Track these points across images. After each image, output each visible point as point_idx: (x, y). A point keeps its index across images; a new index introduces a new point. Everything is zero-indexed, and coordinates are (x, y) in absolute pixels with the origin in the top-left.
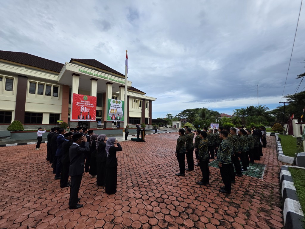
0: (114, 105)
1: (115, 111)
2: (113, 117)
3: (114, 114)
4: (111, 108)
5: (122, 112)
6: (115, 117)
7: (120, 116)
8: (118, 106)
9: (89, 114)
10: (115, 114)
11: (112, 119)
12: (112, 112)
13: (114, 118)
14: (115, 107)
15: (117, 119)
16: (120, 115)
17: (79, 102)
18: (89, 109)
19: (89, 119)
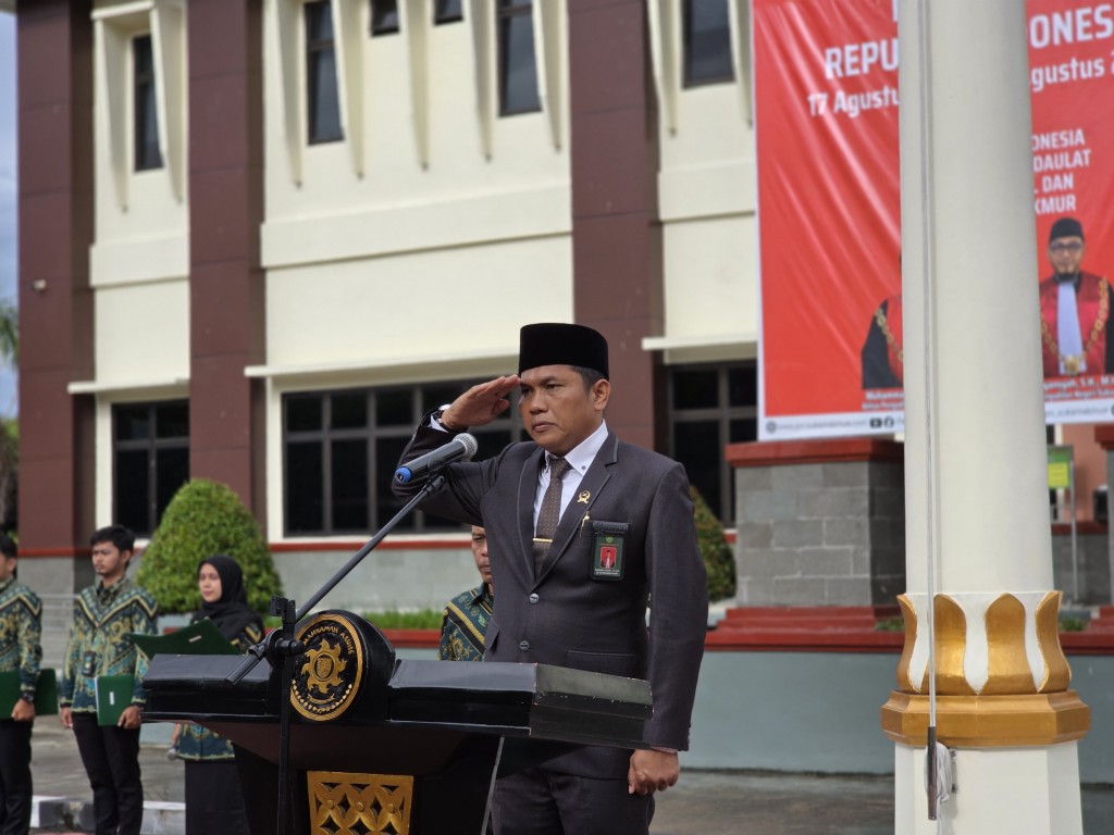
9: (1068, 252)
17: (866, 28)
18: (1071, 150)
19: (1092, 371)
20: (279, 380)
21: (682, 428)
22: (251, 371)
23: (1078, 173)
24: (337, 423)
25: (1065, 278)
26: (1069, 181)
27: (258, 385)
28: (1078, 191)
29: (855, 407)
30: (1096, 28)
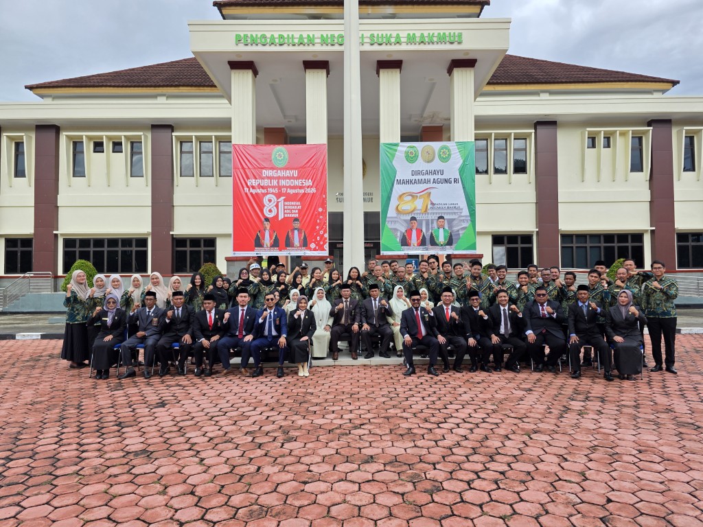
0: (414, 173)
1: (419, 204)
2: (409, 231)
3: (413, 219)
4: (398, 189)
5: (463, 204)
6: (419, 231)
7: (450, 227)
8: (435, 172)
9: (297, 225)
10: (418, 218)
11: (405, 242)
12: (403, 207)
13: (414, 239)
14: (420, 182)
15: (433, 243)
16: (450, 221)
17: (257, 177)
18: (297, 206)
19: (300, 246)
20: (62, 235)
21: (177, 251)
22: (55, 232)
23: (299, 210)
24: (80, 247)
25: (296, 229)
26: (297, 211)
27: (56, 235)
28: (299, 213)
29: (253, 250)
30: (303, 184)
